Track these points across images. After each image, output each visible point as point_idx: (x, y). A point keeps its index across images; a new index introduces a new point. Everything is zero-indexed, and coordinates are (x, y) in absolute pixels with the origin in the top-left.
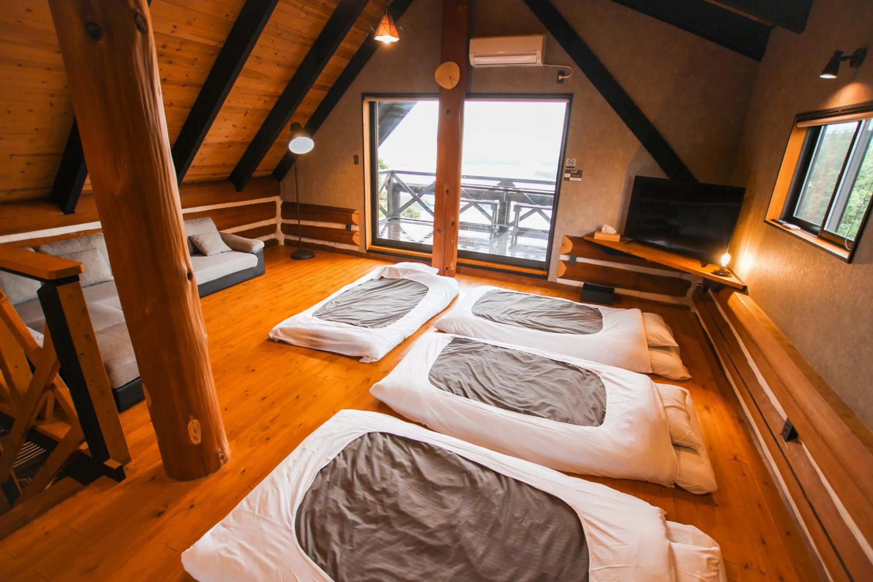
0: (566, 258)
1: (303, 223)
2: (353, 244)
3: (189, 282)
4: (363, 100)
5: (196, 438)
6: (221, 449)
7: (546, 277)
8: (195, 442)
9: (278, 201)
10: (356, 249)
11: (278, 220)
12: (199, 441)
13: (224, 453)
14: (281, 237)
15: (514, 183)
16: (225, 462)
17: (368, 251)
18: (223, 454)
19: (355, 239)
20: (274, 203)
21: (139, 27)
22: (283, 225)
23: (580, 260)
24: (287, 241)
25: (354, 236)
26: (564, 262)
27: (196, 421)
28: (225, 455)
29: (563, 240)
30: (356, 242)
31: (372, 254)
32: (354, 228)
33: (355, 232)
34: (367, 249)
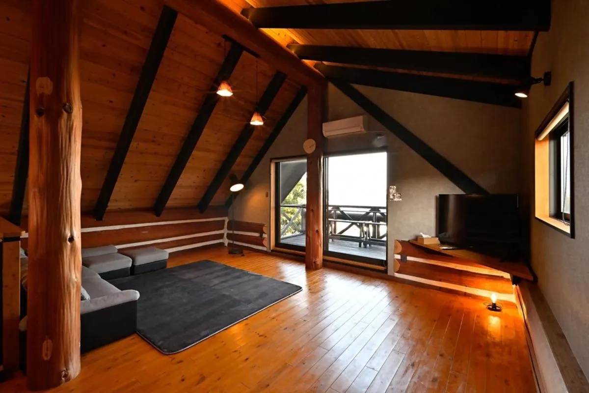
0: (398, 257)
1: (236, 232)
2: (263, 246)
3: (69, 243)
4: (271, 162)
5: (47, 355)
6: (66, 369)
7: (386, 271)
8: (45, 359)
9: (227, 220)
10: (265, 249)
11: (225, 231)
12: (49, 357)
13: (68, 373)
14: (226, 241)
15: (380, 209)
16: (66, 381)
17: (272, 251)
18: (66, 373)
19: (265, 242)
20: (224, 221)
21: (66, 111)
22: (228, 234)
23: (409, 258)
24: (229, 244)
25: (264, 241)
26: (398, 260)
27: (49, 341)
28: (68, 375)
29: (395, 243)
30: (265, 245)
31: (274, 253)
32: (265, 236)
33: (265, 238)
34: (271, 249)
